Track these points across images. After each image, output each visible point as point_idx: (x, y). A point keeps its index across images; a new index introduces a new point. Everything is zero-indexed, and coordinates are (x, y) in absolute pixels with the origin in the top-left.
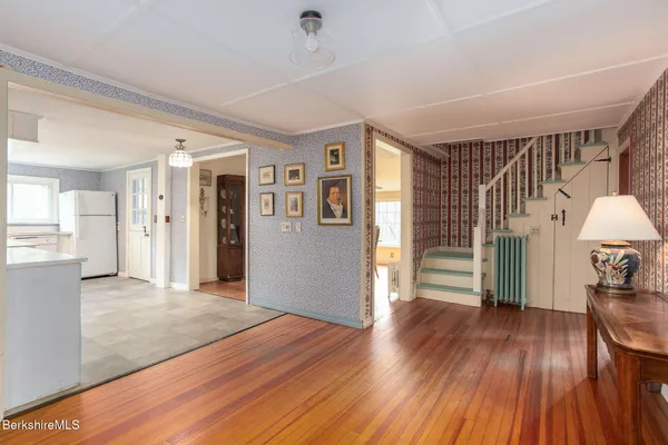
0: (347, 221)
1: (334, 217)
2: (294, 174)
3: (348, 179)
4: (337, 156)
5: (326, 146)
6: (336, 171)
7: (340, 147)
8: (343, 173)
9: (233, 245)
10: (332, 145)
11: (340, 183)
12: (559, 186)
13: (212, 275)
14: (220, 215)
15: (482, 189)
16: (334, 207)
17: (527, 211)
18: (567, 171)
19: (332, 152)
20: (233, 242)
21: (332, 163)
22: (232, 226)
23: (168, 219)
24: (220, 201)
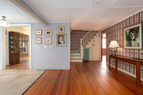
0: (65, 45)
1: (61, 44)
2: (48, 33)
3: (65, 35)
4: (62, 30)
5: (59, 27)
6: (62, 33)
7: (63, 27)
8: (64, 33)
10: (61, 26)
11: (63, 36)
12: (93, 39)
15: (81, 40)
16: (61, 41)
17: (89, 44)
18: (94, 37)
19: (61, 28)
21: (60, 31)
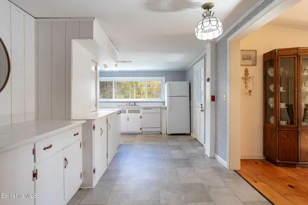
9: (283, 127)
13: (257, 152)
14: (266, 94)
20: (283, 123)
22: (283, 106)
23: (213, 98)
24: (266, 79)
